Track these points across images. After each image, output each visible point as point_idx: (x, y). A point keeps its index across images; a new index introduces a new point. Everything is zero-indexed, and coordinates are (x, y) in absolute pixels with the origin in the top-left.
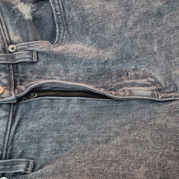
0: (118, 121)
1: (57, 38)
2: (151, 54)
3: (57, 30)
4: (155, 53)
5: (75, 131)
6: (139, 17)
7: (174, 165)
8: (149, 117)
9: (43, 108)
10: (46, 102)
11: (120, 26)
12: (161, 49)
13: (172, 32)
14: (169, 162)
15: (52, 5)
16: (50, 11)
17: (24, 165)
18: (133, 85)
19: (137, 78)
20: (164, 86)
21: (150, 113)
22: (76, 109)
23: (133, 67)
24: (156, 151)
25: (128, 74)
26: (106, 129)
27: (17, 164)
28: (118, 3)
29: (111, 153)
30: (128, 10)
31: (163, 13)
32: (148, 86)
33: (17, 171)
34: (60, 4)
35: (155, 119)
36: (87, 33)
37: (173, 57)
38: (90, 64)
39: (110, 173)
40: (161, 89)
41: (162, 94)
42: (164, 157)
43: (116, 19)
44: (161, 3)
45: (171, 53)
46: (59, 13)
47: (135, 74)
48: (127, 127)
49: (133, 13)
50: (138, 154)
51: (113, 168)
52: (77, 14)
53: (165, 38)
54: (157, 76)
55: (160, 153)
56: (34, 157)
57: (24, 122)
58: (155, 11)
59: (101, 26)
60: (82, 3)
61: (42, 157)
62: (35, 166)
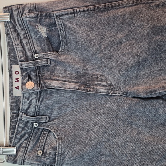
0: (89, 102)
1: (60, 48)
2: (111, 68)
3: (61, 44)
4: (113, 67)
5: (68, 105)
6: (108, 44)
7: (111, 127)
8: (104, 102)
9: (53, 94)
10: (55, 91)
11: (96, 50)
12: (117, 65)
13: (125, 55)
14: (109, 125)
15: (59, 30)
16: (57, 33)
17: (45, 119)
18: (99, 85)
19: (102, 81)
20: (114, 87)
21: (105, 100)
22: (69, 95)
23: (101, 74)
24: (104, 119)
25: (97, 77)
26: (83, 106)
27: (41, 118)
28: (97, 33)
29: (84, 118)
30: (102, 39)
31: (122, 42)
32: (106, 86)
33: (42, 121)
34: (64, 30)
35: (107, 104)
36: (78, 50)
37: (122, 71)
38: (78, 69)
39: (82, 127)
40: (113, 89)
41: (113, 92)
42: (107, 123)
43: (94, 45)
44: (122, 36)
45: (121, 68)
46: (62, 35)
47: (101, 78)
48: (93, 106)
49: (105, 41)
50: (96, 120)
51: (84, 125)
52: (73, 38)
53: (120, 58)
54: (112, 81)
55: (106, 121)
56: (49, 115)
57: (44, 100)
58: (118, 41)
59: (86, 49)
60: (76, 32)
61: (53, 115)
62: (49, 119)
